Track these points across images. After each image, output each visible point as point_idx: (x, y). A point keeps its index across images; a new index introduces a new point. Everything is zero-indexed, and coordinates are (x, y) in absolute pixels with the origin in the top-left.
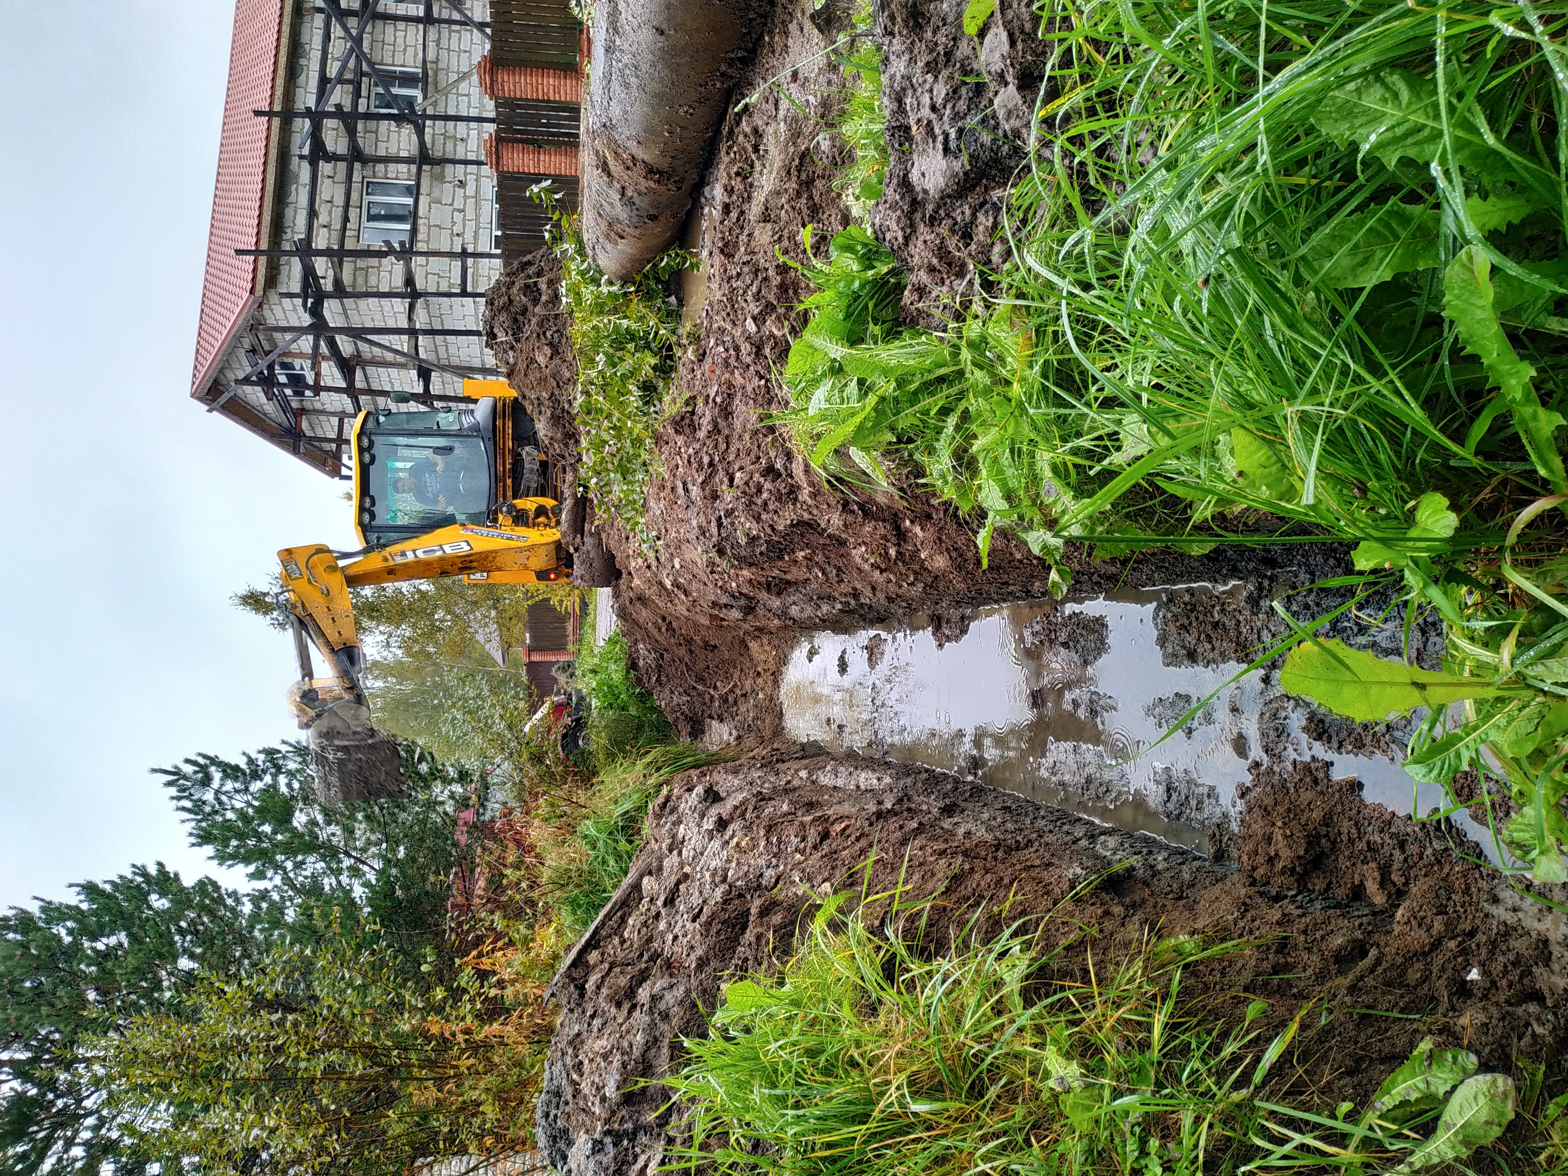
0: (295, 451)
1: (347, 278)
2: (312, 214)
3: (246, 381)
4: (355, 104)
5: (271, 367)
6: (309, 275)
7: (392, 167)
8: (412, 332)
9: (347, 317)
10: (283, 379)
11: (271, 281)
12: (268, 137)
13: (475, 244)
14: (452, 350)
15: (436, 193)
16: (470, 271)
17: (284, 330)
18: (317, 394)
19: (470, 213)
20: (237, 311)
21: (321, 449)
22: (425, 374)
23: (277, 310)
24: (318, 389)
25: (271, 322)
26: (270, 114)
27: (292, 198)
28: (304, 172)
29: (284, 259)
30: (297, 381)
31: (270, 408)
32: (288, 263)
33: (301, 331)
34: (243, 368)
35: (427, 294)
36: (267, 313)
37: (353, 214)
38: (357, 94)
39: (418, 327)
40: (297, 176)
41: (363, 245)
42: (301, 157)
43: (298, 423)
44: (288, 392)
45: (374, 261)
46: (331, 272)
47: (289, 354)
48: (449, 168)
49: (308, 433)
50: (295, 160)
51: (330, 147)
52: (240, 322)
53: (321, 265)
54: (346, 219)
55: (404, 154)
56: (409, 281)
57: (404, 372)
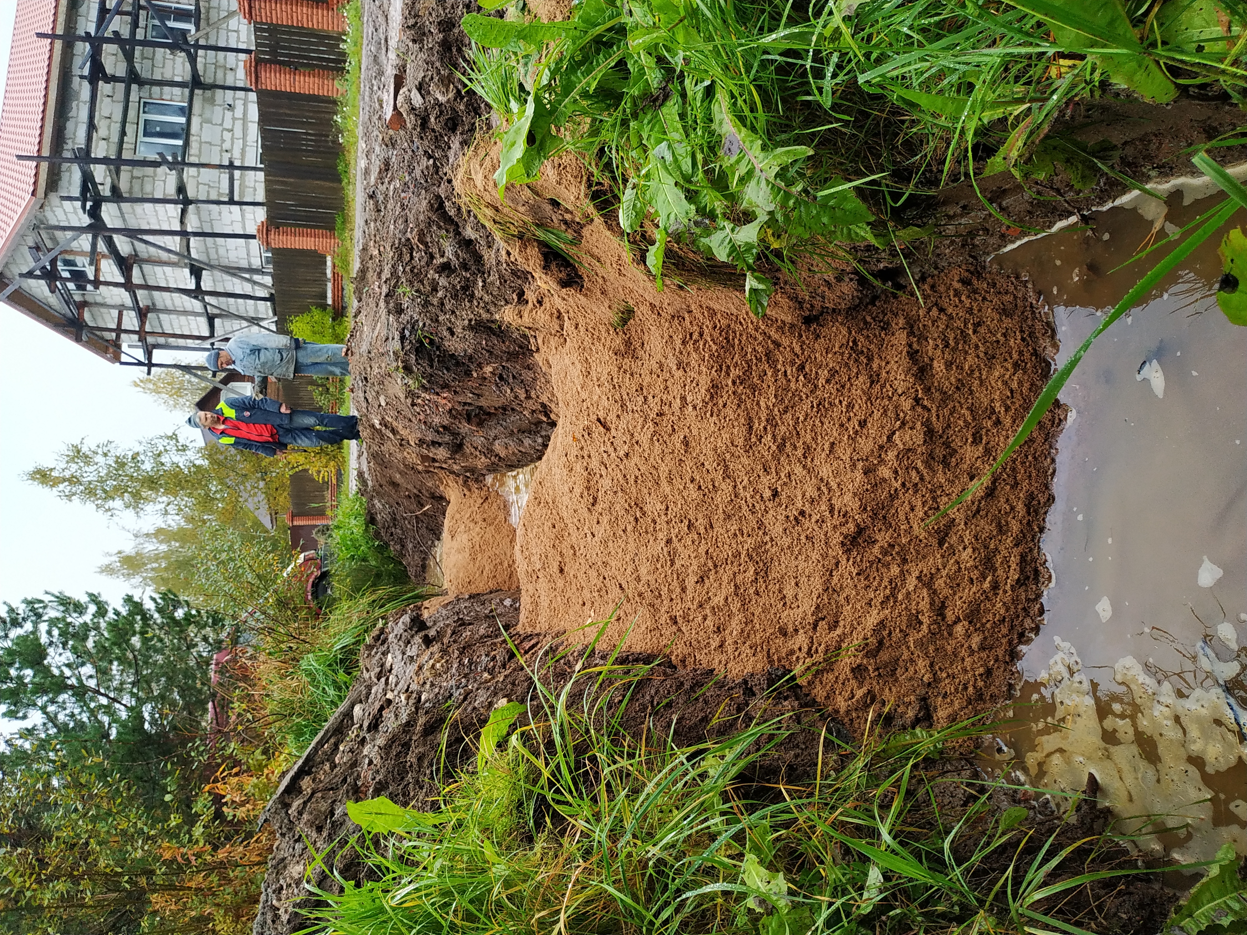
0: (78, 339)
1: (124, 186)
2: (92, 127)
3: (30, 274)
4: (133, 33)
5: (53, 262)
6: (88, 179)
7: (166, 89)
8: (183, 234)
9: (124, 220)
10: (66, 275)
11: (53, 184)
12: (50, 58)
13: (243, 159)
14: (222, 251)
15: (207, 114)
16: (237, 184)
17: (64, 229)
18: (97, 288)
19: (238, 133)
20: (20, 211)
21: (102, 338)
22: (196, 272)
23: (59, 212)
24: (97, 283)
25: (53, 222)
26: (53, 36)
27: (72, 113)
28: (84, 90)
29: (65, 166)
30: (79, 277)
31: (53, 300)
32: (69, 170)
33: (81, 230)
34: (27, 263)
35: (197, 201)
36: (48, 214)
37: (130, 129)
38: (135, 25)
39: (189, 229)
40: (78, 93)
41: (139, 156)
42: (82, 77)
43: (81, 315)
44: (71, 286)
45: (150, 170)
46: (109, 181)
47: (71, 252)
48: (219, 92)
49: (91, 324)
50: (76, 80)
51: (109, 70)
52: (22, 221)
53: (100, 173)
54: (123, 133)
55: (178, 79)
56: (181, 189)
57: (178, 271)
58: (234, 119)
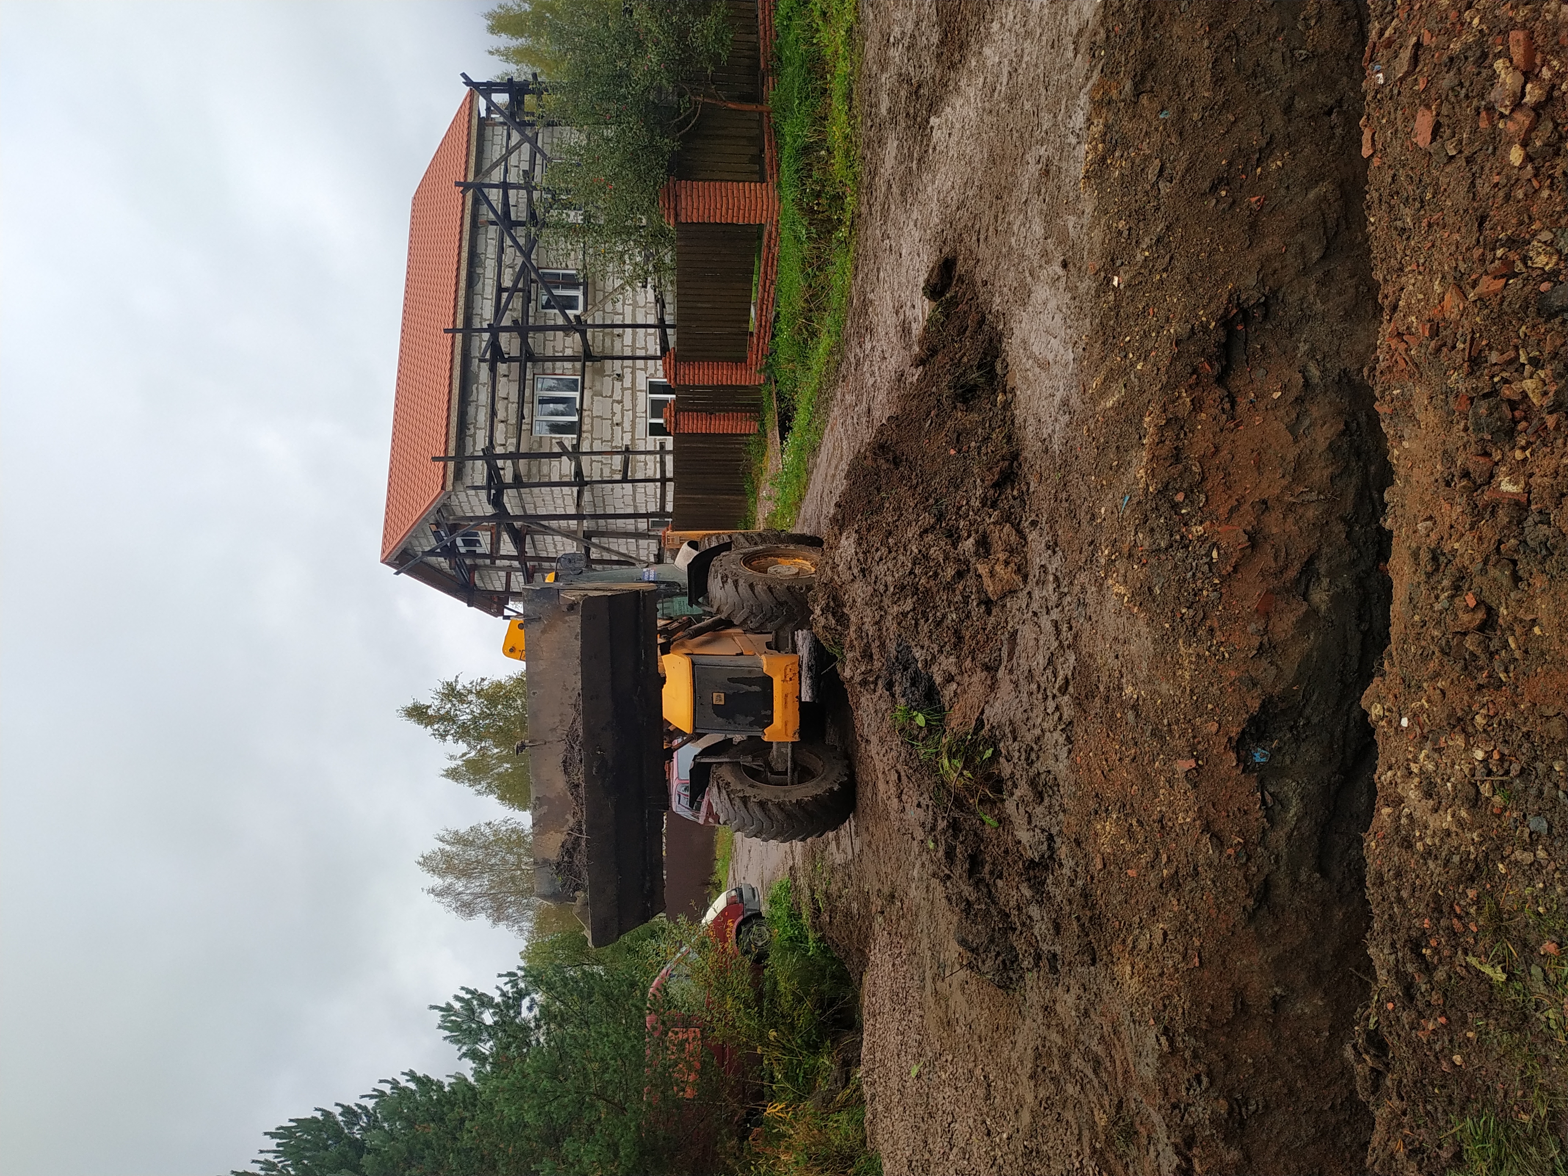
1: (524, 475)
2: (493, 410)
3: (432, 552)
4: (526, 316)
5: (453, 541)
6: (493, 472)
7: (558, 364)
8: (580, 517)
11: (459, 477)
12: (453, 347)
13: (633, 432)
15: (598, 386)
16: (630, 462)
17: (470, 519)
19: (628, 404)
20: (428, 503)
23: (464, 501)
24: (493, 558)
25: (458, 511)
26: (454, 331)
27: (475, 397)
28: (484, 373)
29: (470, 463)
30: (472, 545)
32: (473, 465)
33: (485, 520)
34: (430, 542)
35: (592, 482)
36: (453, 501)
37: (527, 409)
38: (527, 305)
39: (585, 512)
42: (482, 361)
43: (471, 577)
46: (512, 471)
48: (608, 364)
49: (480, 585)
50: (477, 364)
51: (506, 351)
53: (503, 465)
54: (521, 417)
55: (569, 354)
56: (579, 473)
58: (623, 389)
